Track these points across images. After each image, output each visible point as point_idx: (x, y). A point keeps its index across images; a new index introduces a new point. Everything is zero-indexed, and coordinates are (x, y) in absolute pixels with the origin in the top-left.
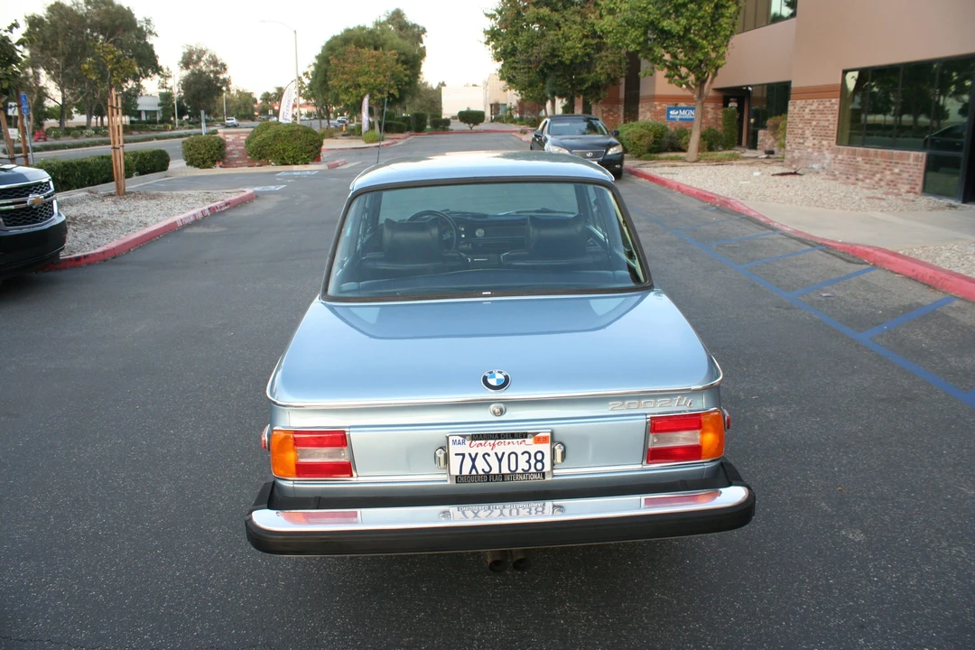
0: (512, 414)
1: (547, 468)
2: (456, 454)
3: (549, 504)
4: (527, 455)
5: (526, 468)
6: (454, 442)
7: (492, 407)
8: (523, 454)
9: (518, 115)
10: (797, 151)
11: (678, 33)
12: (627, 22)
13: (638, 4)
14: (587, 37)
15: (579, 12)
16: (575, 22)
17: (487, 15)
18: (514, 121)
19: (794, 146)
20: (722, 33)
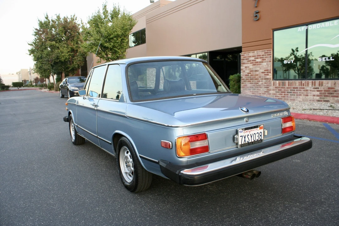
1: (263, 138)
2: (240, 136)
4: (258, 134)
5: (258, 139)
6: (240, 132)
7: (245, 119)
9: (35, 84)
11: (111, 47)
12: (92, 44)
13: (96, 38)
14: (69, 52)
15: (65, 43)
16: (64, 47)
17: (29, 44)
18: (33, 86)
20: (124, 48)
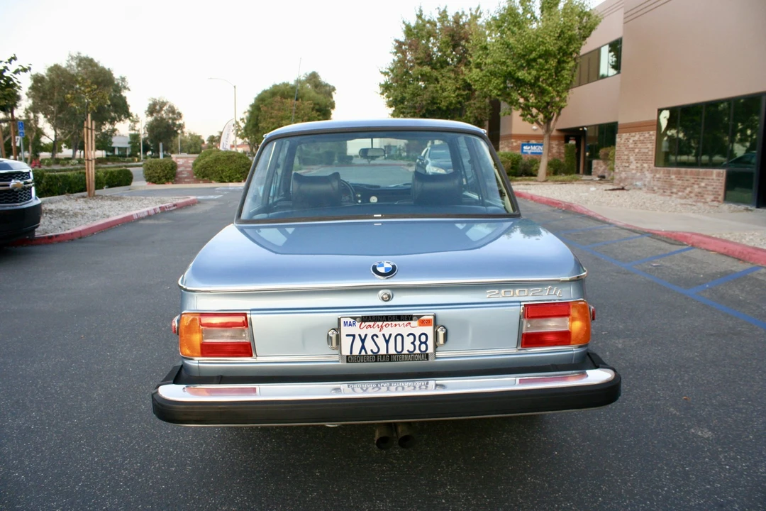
0: (399, 299)
1: (431, 350)
2: (347, 335)
3: (432, 383)
4: (412, 337)
5: (412, 349)
6: (346, 324)
7: (381, 292)
8: (408, 336)
9: (405, 154)
10: (624, 173)
11: (530, 81)
12: (490, 73)
13: (499, 59)
14: (459, 89)
15: (453, 70)
16: (450, 78)
17: (382, 72)
18: (402, 158)
19: (621, 169)
20: (564, 82)
